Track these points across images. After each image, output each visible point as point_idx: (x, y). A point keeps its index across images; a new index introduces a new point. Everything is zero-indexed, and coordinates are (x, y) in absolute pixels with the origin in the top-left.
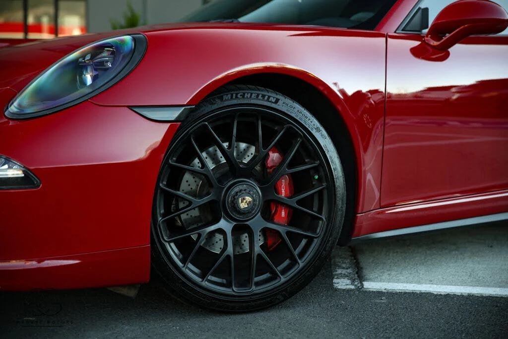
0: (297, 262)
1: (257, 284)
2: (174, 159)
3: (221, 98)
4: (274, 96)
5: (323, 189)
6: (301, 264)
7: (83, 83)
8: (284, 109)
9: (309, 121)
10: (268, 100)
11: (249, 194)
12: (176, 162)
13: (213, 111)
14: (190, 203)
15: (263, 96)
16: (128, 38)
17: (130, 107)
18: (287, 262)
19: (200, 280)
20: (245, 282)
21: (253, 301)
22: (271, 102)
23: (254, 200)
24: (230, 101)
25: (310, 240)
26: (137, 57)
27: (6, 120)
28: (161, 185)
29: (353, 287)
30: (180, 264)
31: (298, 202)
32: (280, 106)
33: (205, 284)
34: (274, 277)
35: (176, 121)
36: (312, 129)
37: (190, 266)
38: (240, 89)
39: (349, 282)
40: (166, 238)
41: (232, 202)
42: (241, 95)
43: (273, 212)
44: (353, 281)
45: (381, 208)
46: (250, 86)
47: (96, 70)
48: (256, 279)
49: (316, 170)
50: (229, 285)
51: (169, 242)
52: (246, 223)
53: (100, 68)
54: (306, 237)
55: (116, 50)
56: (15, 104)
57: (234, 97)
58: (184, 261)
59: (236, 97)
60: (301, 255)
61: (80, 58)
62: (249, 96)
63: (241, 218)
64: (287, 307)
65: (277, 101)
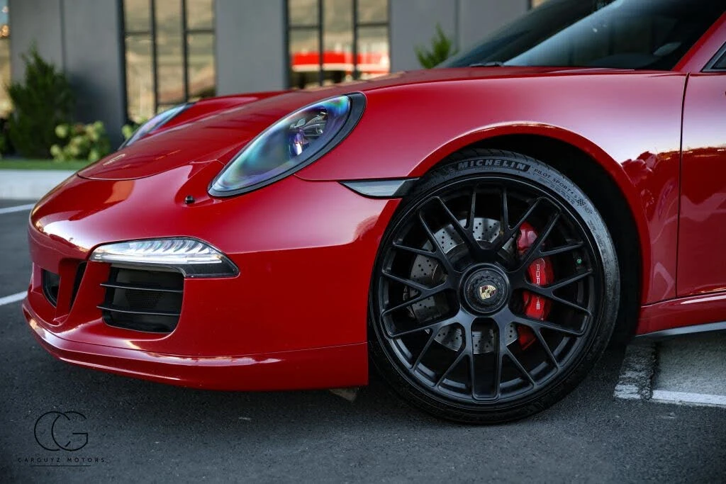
0: (556, 366)
1: (504, 391)
2: (401, 240)
3: (456, 167)
4: (522, 161)
5: (589, 275)
6: (560, 367)
7: (294, 153)
8: (536, 178)
9: (569, 192)
10: (515, 167)
11: (492, 282)
12: (403, 243)
13: (445, 183)
14: (420, 293)
15: (509, 163)
16: (344, 99)
17: (341, 182)
18: (543, 365)
19: (432, 384)
20: (490, 389)
21: (499, 411)
22: (519, 169)
23: (498, 290)
24: (466, 170)
25: (573, 339)
26: (352, 122)
27: (209, 198)
28: (383, 271)
29: (638, 397)
30: (408, 365)
31: (557, 292)
32: (530, 174)
33: (439, 389)
34: (526, 383)
35: (396, 196)
36: (573, 202)
37: (421, 366)
38: (479, 155)
39: (634, 389)
40: (390, 333)
41: (472, 291)
42: (480, 163)
43: (527, 302)
44: (642, 388)
45: (677, 298)
46: (494, 151)
47: (306, 138)
48: (502, 385)
49: (580, 252)
50: (467, 391)
51: (394, 339)
52: (491, 317)
53: (310, 135)
54: (568, 335)
55: (329, 113)
56: (220, 180)
57: (472, 165)
58: (412, 361)
59: (475, 165)
60: (561, 357)
61: (291, 124)
62: (491, 163)
63: (483, 310)
64: (544, 420)
65: (527, 167)
